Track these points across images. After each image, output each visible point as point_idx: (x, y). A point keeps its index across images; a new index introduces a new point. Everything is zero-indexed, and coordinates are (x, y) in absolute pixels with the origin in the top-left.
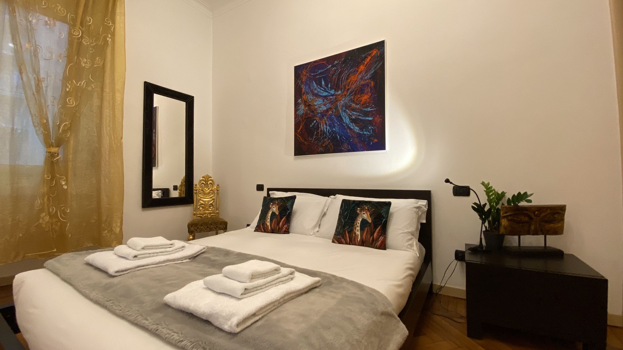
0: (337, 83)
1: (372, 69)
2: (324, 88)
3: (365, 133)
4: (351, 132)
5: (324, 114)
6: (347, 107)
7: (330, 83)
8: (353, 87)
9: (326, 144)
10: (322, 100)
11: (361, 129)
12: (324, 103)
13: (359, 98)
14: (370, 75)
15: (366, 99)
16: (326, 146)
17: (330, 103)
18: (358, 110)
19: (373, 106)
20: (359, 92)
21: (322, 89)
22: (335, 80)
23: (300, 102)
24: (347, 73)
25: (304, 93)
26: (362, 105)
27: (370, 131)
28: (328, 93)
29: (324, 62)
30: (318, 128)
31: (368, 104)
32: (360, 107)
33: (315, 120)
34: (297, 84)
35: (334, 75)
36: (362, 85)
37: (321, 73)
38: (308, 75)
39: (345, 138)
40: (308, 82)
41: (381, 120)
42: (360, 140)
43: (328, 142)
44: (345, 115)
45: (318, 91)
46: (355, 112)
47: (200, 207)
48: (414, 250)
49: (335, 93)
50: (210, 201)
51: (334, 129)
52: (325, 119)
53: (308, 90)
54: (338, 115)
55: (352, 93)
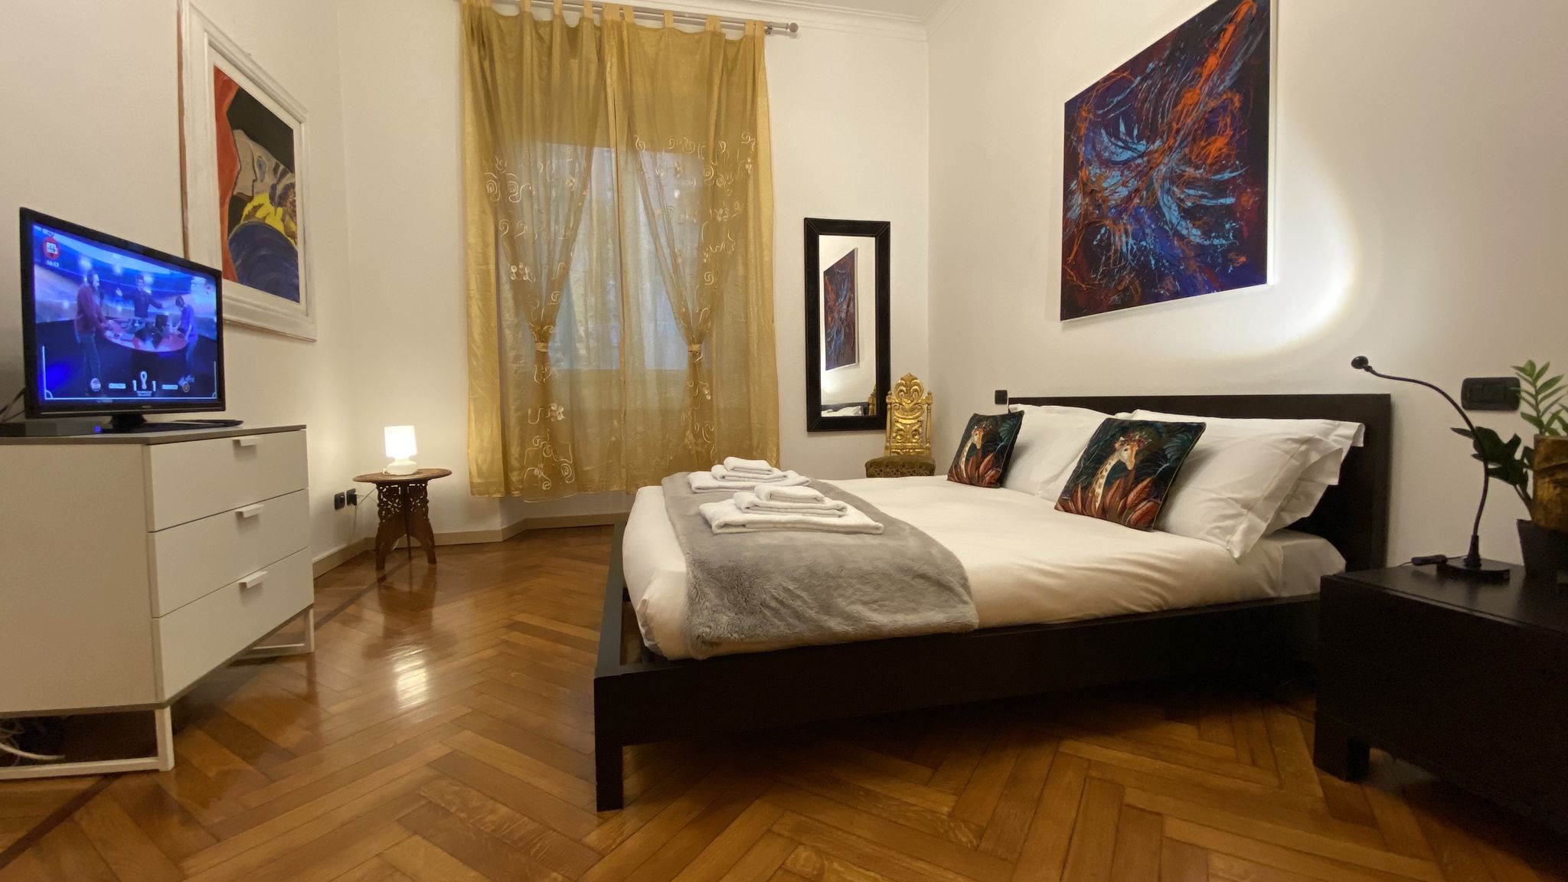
0: (1152, 122)
1: (1237, 59)
2: (1124, 141)
3: (1216, 242)
4: (1183, 244)
5: (1122, 209)
6: (1176, 178)
7: (1137, 126)
8: (1189, 121)
9: (1126, 283)
10: (1118, 173)
11: (1206, 234)
12: (1124, 179)
13: (1204, 148)
14: (1231, 79)
15: (1220, 150)
16: (1126, 289)
17: (1135, 177)
18: (1201, 183)
19: (1237, 162)
20: (1202, 134)
21: (1120, 143)
22: (1148, 114)
23: (1074, 189)
24: (1176, 88)
25: (1082, 162)
26: (1212, 165)
27: (1229, 234)
28: (1133, 151)
29: (1125, 74)
30: (1109, 246)
31: (1224, 162)
32: (1204, 174)
33: (1104, 225)
34: (1069, 144)
35: (1146, 102)
36: (1209, 113)
37: (1119, 102)
38: (1091, 116)
39: (1167, 264)
40: (1092, 134)
41: (1257, 199)
42: (1203, 265)
43: (1130, 277)
44: (1169, 201)
45: (1112, 152)
46: (1192, 189)
47: (896, 436)
48: (1228, 542)
49: (1147, 149)
50: (914, 424)
51: (1144, 243)
52: (1125, 221)
53: (1090, 154)
54: (1153, 205)
55: (1186, 139)
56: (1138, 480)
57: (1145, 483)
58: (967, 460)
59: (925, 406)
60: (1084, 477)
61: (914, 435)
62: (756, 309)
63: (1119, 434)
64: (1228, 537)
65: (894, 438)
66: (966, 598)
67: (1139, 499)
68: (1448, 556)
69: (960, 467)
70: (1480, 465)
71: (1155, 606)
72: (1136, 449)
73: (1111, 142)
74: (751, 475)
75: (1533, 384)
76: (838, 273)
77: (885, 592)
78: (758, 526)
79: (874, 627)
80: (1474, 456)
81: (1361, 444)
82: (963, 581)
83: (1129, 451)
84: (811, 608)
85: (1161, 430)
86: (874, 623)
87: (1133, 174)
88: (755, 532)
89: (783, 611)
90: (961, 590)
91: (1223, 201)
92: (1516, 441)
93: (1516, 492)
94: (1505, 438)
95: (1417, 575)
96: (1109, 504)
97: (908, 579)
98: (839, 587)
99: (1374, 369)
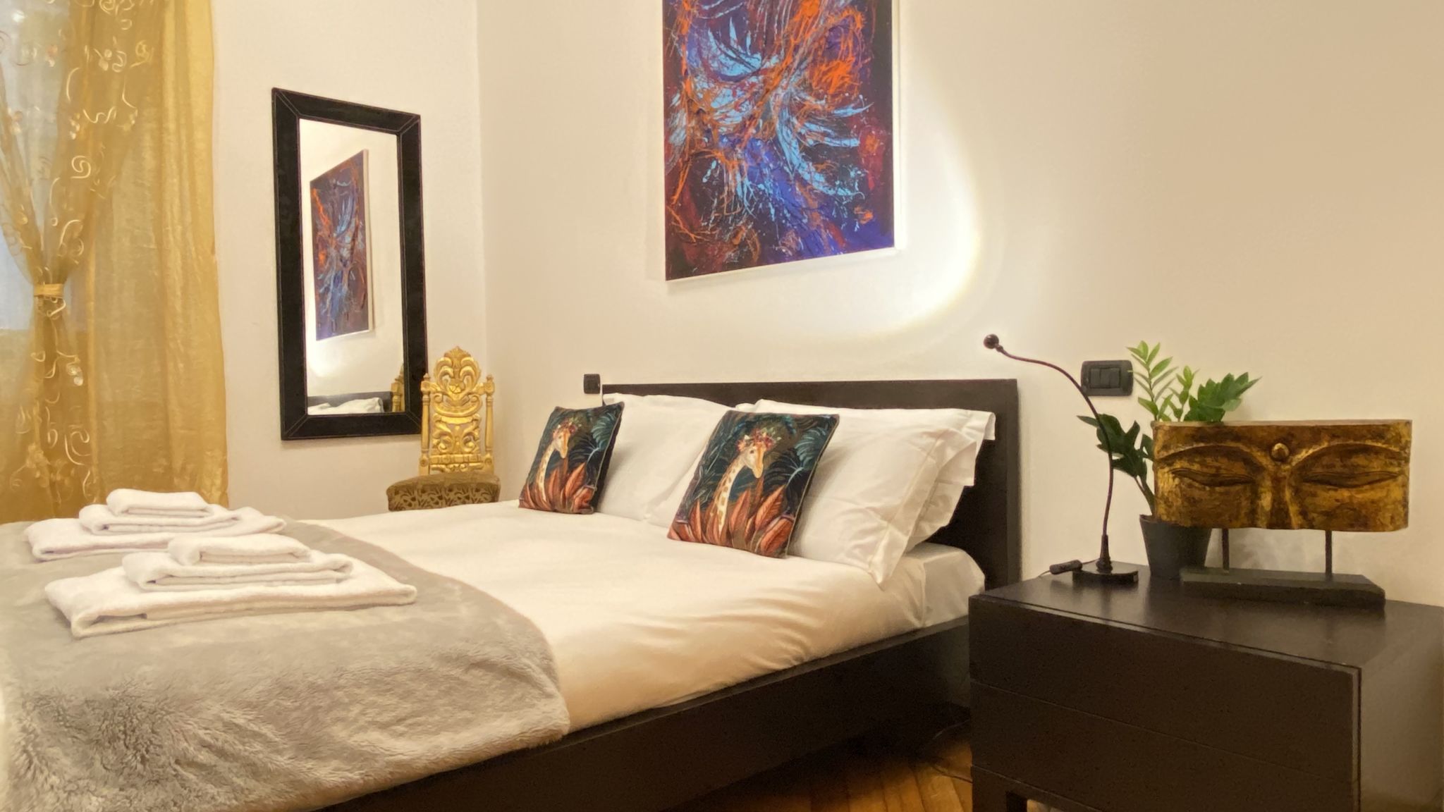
0: (767, 32)
2: (735, 51)
3: (841, 192)
4: (805, 191)
5: (735, 139)
7: (749, 34)
8: (809, 39)
9: (742, 235)
10: (730, 92)
11: (830, 181)
12: (737, 100)
13: (825, 73)
15: (843, 78)
16: (743, 244)
17: (750, 99)
18: (823, 118)
19: (861, 97)
20: (823, 56)
21: (730, 53)
22: (762, 20)
23: (677, 105)
25: (686, 71)
26: (834, 96)
27: (854, 185)
28: (745, 66)
30: (721, 186)
31: (847, 95)
32: (826, 107)
33: (715, 158)
34: (668, 44)
35: (760, 3)
36: (831, 30)
38: (695, 11)
39: (788, 215)
40: (696, 35)
41: (882, 144)
42: (827, 219)
43: (747, 228)
44: (788, 135)
45: (721, 63)
46: (813, 123)
47: (438, 443)
48: (870, 564)
49: (762, 65)
50: (463, 426)
51: (761, 186)
52: (739, 155)
53: (696, 61)
54: (771, 138)
55: (806, 59)
56: (767, 491)
57: (776, 494)
58: (548, 475)
59: (484, 397)
60: (704, 491)
61: (466, 442)
62: (179, 228)
63: (742, 433)
64: (869, 558)
65: (435, 446)
66: (551, 688)
67: (770, 517)
68: (1082, 561)
69: (538, 487)
70: (1105, 455)
71: (796, 659)
72: (764, 450)
73: (720, 49)
74: (164, 520)
75: (1147, 366)
76: (335, 186)
77: (420, 701)
78: (173, 613)
79: (399, 764)
80: (1100, 447)
81: (993, 438)
82: (546, 662)
83: (756, 454)
84: (279, 752)
85: (791, 425)
86: (400, 757)
87: (748, 95)
88: (167, 625)
89: (223, 766)
90: (543, 677)
91: (846, 142)
92: (1136, 428)
93: (1137, 485)
94: (1126, 427)
95: (1056, 585)
96: (735, 529)
97: (456, 672)
98: (336, 704)
99: (1005, 349)
